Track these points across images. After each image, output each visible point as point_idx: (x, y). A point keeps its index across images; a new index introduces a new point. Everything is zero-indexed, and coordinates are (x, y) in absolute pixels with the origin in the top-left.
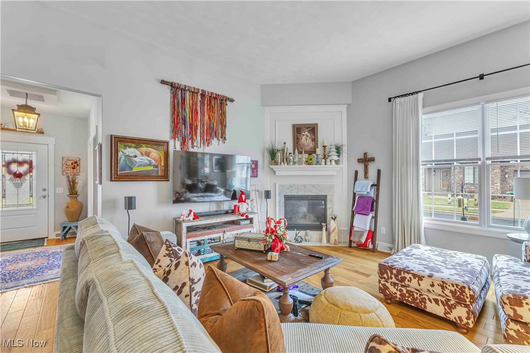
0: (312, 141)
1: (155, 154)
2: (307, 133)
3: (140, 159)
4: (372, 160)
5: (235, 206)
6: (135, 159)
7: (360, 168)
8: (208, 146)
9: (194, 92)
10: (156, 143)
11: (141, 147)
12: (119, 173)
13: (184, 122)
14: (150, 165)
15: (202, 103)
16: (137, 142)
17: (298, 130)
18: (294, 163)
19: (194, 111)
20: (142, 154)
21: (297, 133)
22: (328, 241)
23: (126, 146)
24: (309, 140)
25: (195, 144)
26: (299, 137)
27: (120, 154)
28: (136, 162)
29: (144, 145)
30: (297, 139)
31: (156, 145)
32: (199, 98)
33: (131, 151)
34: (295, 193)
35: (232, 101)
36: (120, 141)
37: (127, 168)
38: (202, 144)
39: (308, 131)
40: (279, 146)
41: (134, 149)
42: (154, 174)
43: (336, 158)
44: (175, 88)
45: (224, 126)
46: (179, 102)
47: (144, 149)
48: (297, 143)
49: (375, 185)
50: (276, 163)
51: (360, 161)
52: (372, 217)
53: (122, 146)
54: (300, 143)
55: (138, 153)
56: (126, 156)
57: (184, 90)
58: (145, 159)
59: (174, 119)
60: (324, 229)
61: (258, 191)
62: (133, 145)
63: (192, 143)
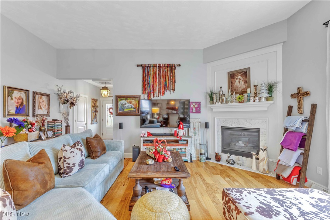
0: (245, 83)
1: (134, 102)
2: (239, 77)
3: (128, 105)
4: (307, 94)
5: (175, 131)
6: (125, 105)
7: (294, 103)
8: (163, 95)
9: (154, 66)
10: (134, 97)
11: (128, 99)
12: (118, 112)
13: (149, 84)
14: (132, 108)
15: (159, 71)
16: (126, 97)
17: (232, 76)
18: (227, 102)
19: (154, 77)
20: (128, 103)
21: (231, 78)
22: (258, 168)
23: (121, 100)
24: (242, 83)
25: (155, 95)
26: (233, 81)
27: (119, 103)
28: (126, 107)
29: (129, 98)
30: (231, 83)
31: (134, 98)
32: (158, 69)
33: (123, 102)
34: (229, 125)
35: (179, 65)
36: (119, 98)
37: (122, 110)
38: (159, 95)
39: (240, 75)
40: (216, 90)
41: (125, 101)
42: (134, 112)
43: (267, 95)
44: (144, 67)
45: (173, 82)
46: (146, 74)
47: (129, 100)
48: (231, 86)
49: (308, 121)
50: (213, 103)
51: (293, 96)
52: (302, 154)
53: (120, 100)
54: (234, 86)
55: (126, 102)
56: (121, 104)
57: (149, 67)
58: (130, 105)
59: (143, 84)
60: (254, 157)
61: (200, 123)
62: (124, 99)
63: (154, 95)
